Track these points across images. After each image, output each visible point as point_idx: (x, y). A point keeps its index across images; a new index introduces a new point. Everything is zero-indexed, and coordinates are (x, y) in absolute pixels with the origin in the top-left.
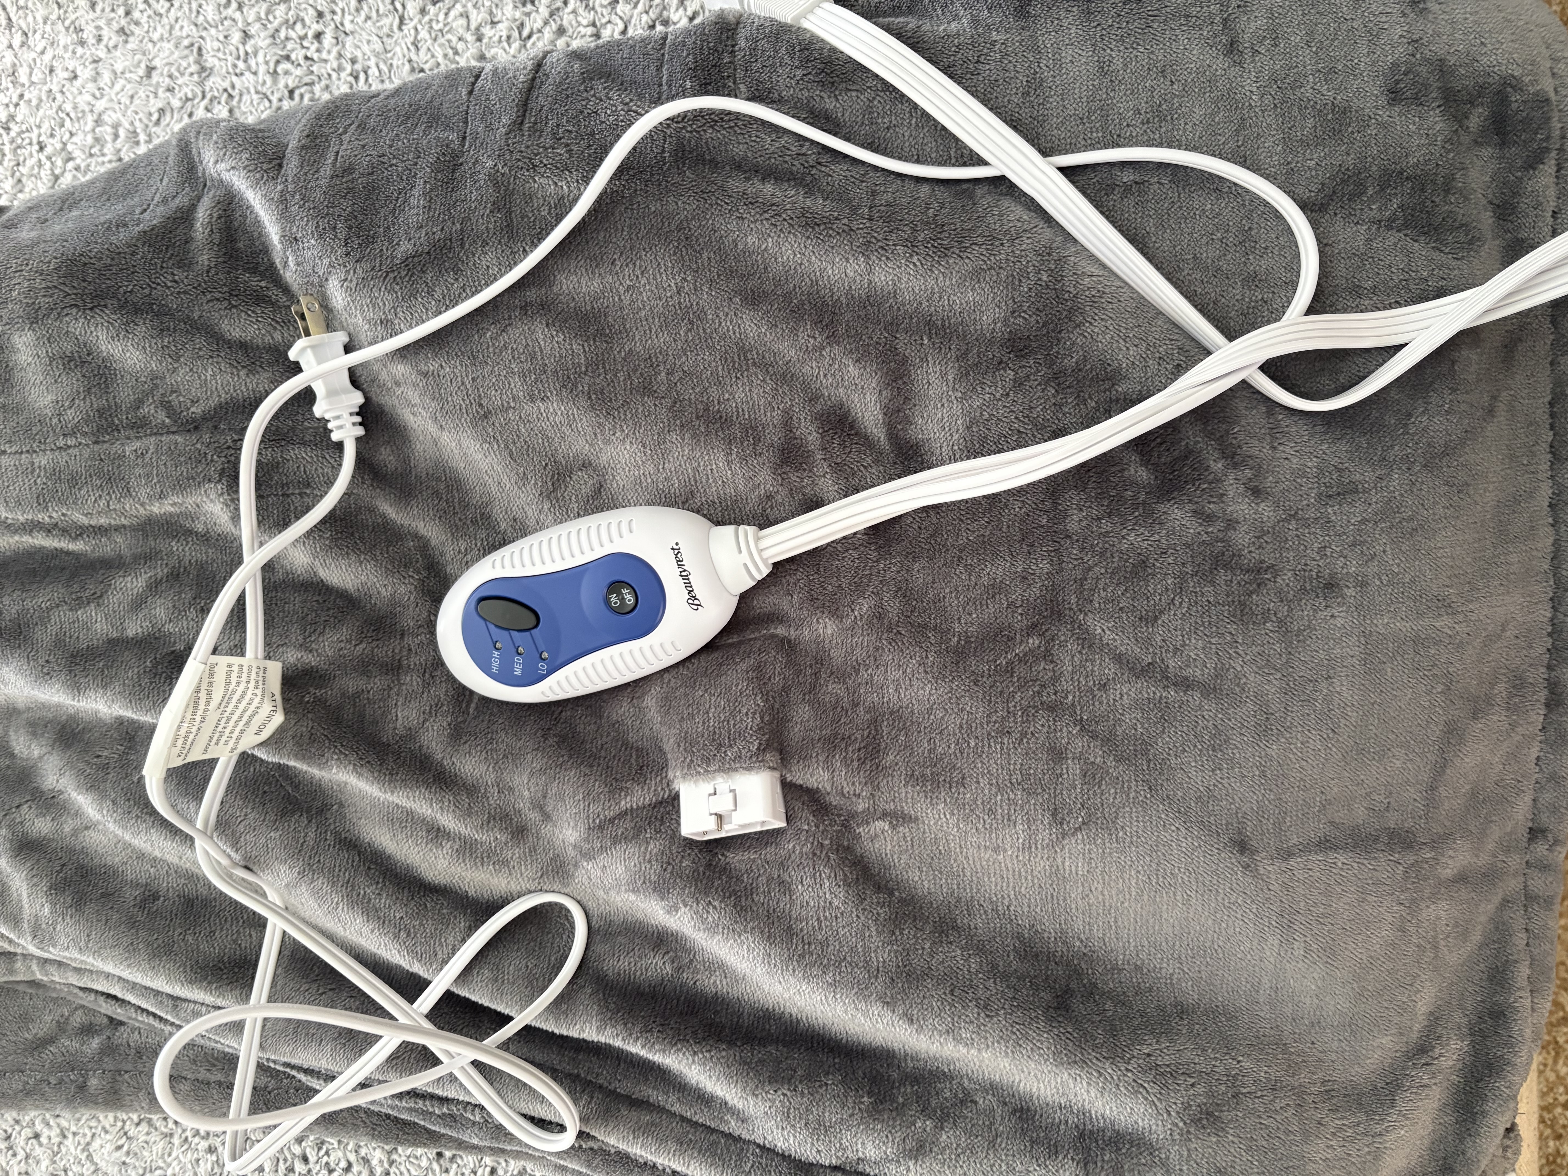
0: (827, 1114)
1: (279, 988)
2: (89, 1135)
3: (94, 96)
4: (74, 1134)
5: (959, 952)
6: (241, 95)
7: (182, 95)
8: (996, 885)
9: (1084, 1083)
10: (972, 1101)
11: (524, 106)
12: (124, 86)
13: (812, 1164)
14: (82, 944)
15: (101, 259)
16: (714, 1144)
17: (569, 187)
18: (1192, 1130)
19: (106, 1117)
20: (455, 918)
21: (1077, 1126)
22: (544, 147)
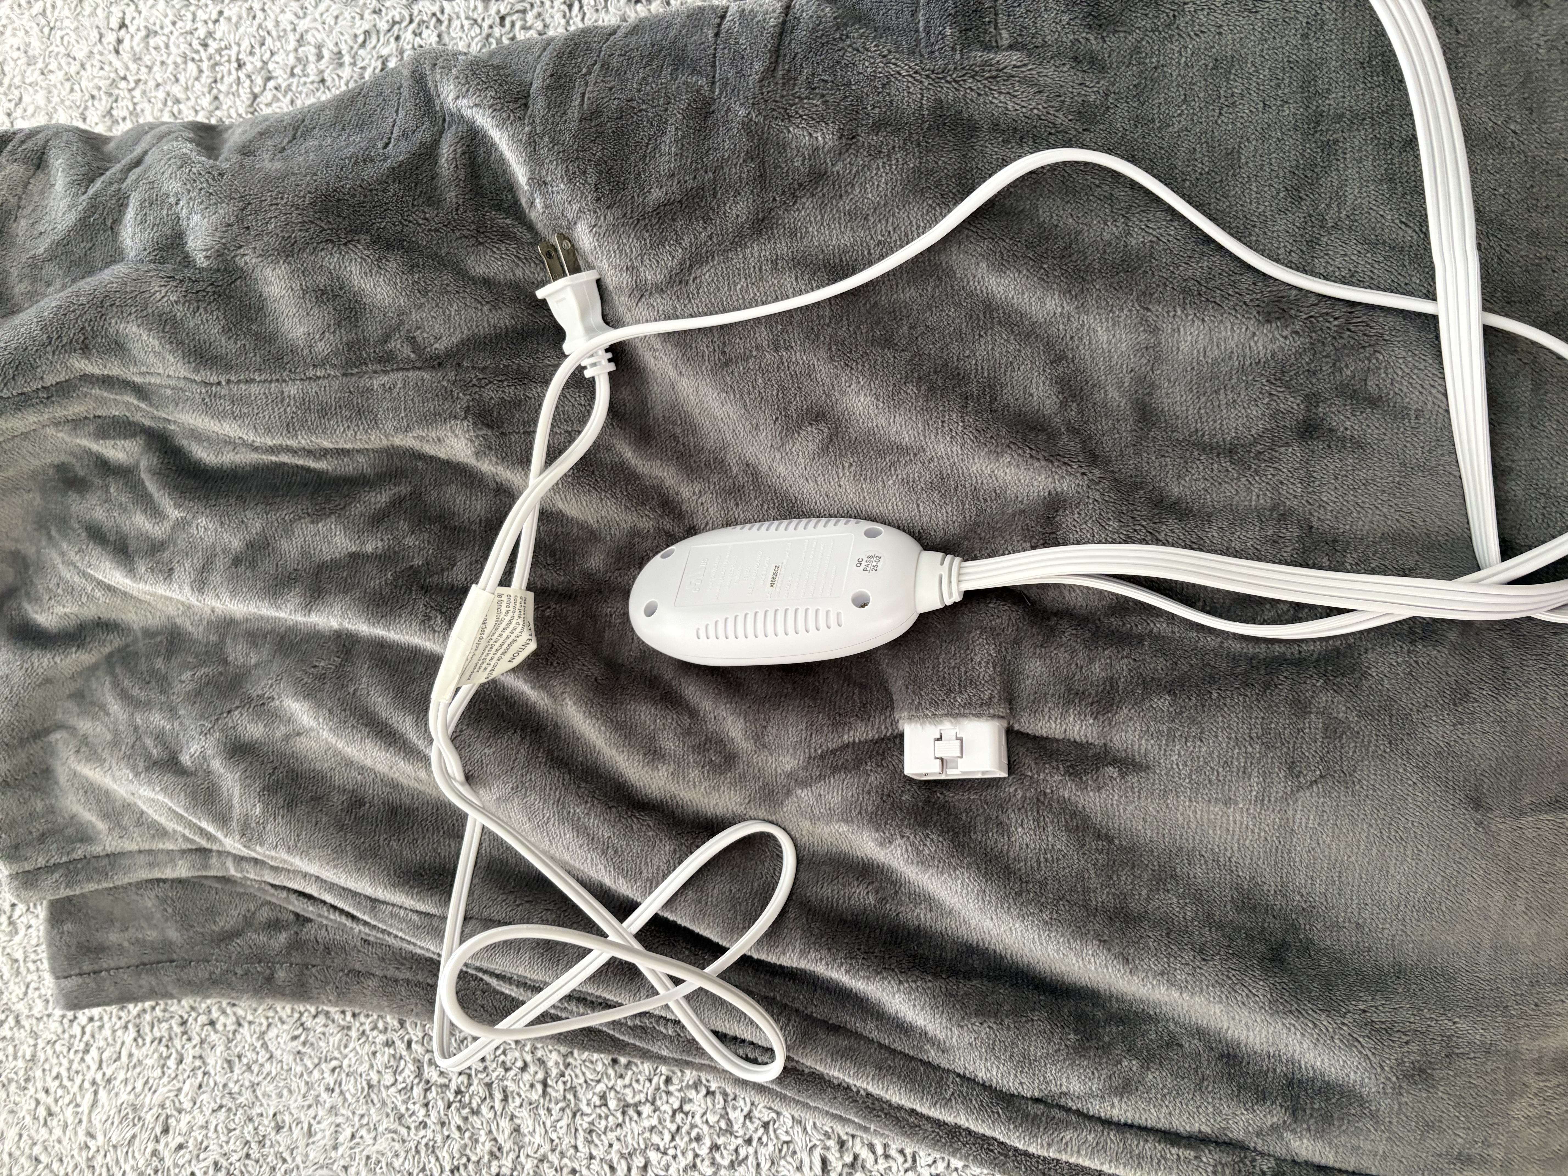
0: (1032, 1049)
1: (475, 896)
2: (265, 1024)
3: (296, 14)
4: (250, 1023)
5: (1175, 900)
6: (450, 20)
7: (389, 17)
8: (1220, 837)
9: (1298, 1033)
10: (1177, 1044)
11: (777, 52)
12: (330, 6)
13: (1013, 1095)
14: (292, 843)
15: (354, 196)
16: (914, 1071)
17: (824, 138)
18: (1404, 1085)
19: (284, 1008)
20: (661, 840)
21: (1285, 1075)
22: (799, 97)
